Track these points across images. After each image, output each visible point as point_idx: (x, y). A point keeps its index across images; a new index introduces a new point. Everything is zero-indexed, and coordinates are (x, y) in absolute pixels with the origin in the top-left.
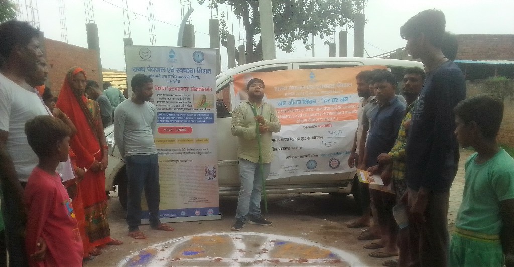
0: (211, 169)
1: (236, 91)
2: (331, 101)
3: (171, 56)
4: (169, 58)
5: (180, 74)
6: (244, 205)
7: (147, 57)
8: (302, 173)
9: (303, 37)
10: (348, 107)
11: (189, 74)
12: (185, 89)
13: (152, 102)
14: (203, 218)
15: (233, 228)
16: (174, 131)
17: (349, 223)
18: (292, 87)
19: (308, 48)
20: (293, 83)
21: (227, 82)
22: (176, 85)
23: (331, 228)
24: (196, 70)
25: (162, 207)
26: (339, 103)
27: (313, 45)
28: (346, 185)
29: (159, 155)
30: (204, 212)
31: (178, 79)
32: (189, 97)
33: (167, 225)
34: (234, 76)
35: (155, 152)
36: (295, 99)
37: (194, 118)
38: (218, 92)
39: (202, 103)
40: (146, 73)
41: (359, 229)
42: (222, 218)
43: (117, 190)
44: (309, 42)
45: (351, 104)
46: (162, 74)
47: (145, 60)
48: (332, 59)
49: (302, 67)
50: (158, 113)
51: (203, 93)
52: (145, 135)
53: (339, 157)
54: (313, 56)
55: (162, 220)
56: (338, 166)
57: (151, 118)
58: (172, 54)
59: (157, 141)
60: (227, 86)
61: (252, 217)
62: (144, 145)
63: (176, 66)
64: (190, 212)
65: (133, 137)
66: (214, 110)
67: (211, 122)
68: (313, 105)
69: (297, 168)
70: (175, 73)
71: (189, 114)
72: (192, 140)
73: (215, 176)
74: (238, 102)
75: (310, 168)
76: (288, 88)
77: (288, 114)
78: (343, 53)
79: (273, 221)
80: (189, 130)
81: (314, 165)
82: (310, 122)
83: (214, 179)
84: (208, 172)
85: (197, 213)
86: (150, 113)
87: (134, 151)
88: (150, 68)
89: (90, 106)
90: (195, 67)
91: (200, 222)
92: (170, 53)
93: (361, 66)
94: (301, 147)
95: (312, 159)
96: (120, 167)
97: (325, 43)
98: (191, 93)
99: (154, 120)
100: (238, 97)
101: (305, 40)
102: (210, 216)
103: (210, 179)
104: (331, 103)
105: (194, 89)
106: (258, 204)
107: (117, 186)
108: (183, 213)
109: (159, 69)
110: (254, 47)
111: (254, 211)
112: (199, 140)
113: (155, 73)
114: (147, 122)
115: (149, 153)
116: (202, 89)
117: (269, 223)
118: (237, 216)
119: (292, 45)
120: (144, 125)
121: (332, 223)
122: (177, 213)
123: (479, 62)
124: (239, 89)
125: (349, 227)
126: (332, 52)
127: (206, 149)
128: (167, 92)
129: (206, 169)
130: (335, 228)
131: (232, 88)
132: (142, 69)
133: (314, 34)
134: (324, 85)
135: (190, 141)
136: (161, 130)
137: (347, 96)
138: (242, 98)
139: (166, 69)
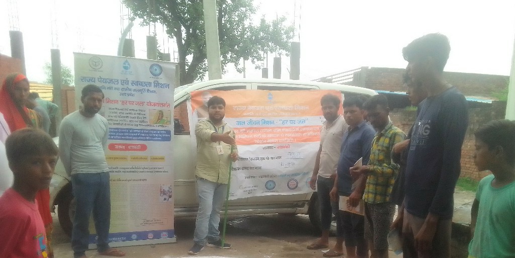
0: (166, 188)
1: (193, 108)
2: (288, 123)
3: (126, 68)
4: (123, 69)
5: (135, 87)
6: (203, 226)
8: (261, 193)
9: (235, 61)
10: (304, 129)
11: (145, 87)
12: (142, 103)
14: (156, 241)
15: (191, 252)
16: (127, 148)
18: (250, 107)
20: (252, 103)
21: (185, 98)
22: (131, 98)
23: (291, 249)
24: (153, 84)
26: (297, 125)
28: (302, 206)
29: (110, 174)
30: (157, 235)
31: (133, 92)
32: (143, 113)
33: (118, 250)
34: (192, 92)
35: (106, 170)
36: (254, 119)
37: (149, 135)
38: (175, 107)
39: (159, 119)
42: (177, 240)
45: (308, 126)
46: (114, 86)
47: (95, 70)
49: (260, 88)
51: (159, 108)
52: (96, 151)
53: (297, 178)
57: (102, 133)
58: (127, 65)
59: (109, 158)
60: (185, 101)
61: (211, 240)
62: (93, 162)
63: (131, 78)
64: (142, 236)
67: (168, 139)
68: (272, 126)
69: (255, 188)
70: (130, 86)
71: (144, 130)
72: (146, 159)
73: (170, 197)
75: (269, 189)
76: (247, 108)
77: (247, 134)
79: (232, 242)
80: (144, 148)
82: (269, 143)
83: (170, 199)
84: (163, 192)
85: (150, 236)
86: (101, 127)
88: (101, 79)
89: (32, 116)
90: (152, 80)
91: (153, 246)
92: (124, 64)
93: (317, 90)
94: (260, 168)
95: (270, 180)
97: (256, 68)
98: (147, 108)
100: (195, 114)
101: (236, 65)
102: (165, 239)
103: (165, 199)
104: (289, 124)
105: (150, 104)
106: (216, 226)
107: (57, 206)
108: (134, 236)
109: (111, 81)
111: (212, 233)
112: (154, 159)
113: (107, 85)
115: (99, 171)
116: (159, 104)
117: (229, 245)
118: (195, 239)
119: (225, 67)
120: (95, 140)
121: (291, 244)
122: (128, 236)
124: (196, 106)
125: (309, 248)
126: (265, 75)
127: (161, 168)
128: (119, 106)
129: (161, 189)
130: (297, 250)
131: (189, 105)
132: (92, 79)
134: (283, 107)
136: (112, 147)
137: (303, 118)
138: (199, 116)
139: (120, 81)
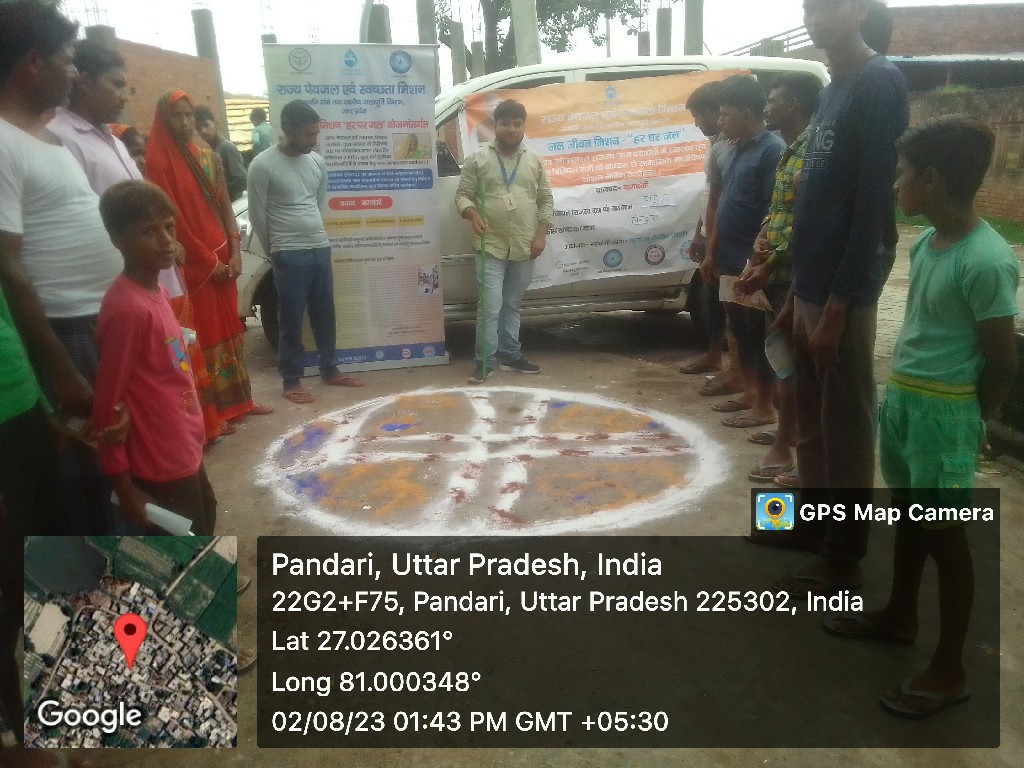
0: (428, 271)
1: (470, 126)
2: (646, 139)
3: (349, 63)
4: (346, 67)
5: (367, 96)
6: (489, 336)
7: (304, 67)
8: (595, 274)
9: (589, 21)
10: (678, 150)
11: (385, 96)
12: (377, 125)
13: (318, 151)
14: (417, 362)
15: (472, 379)
16: (358, 204)
17: (684, 364)
18: (575, 116)
19: (598, 42)
20: (575, 108)
21: (454, 109)
22: (361, 117)
23: (649, 374)
24: (396, 88)
25: (341, 344)
26: (663, 142)
27: (607, 38)
28: (676, 295)
29: (333, 250)
30: (417, 351)
31: (364, 106)
32: (384, 141)
33: (352, 376)
34: (466, 97)
35: (326, 243)
36: (581, 137)
37: (391, 179)
38: (438, 127)
39: (410, 150)
40: (305, 97)
41: (702, 376)
42: (450, 359)
43: (258, 314)
44: (600, 31)
45: (684, 144)
46: (332, 98)
47: (300, 72)
48: (644, 59)
49: (591, 77)
50: (329, 172)
52: (304, 212)
53: (663, 243)
54: (609, 55)
55: (342, 368)
56: (662, 260)
57: (315, 182)
58: (351, 58)
59: (328, 224)
60: (454, 116)
61: (503, 357)
62: (304, 232)
63: (359, 81)
64: (393, 353)
65: (285, 217)
66: (433, 164)
67: (428, 185)
68: (611, 147)
69: (584, 265)
70: (359, 96)
71: (386, 171)
72: (393, 221)
73: (436, 286)
74: (474, 146)
75: (609, 265)
76: (566, 118)
77: (567, 166)
78: (664, 48)
79: (543, 363)
80: (387, 203)
81: (617, 259)
82: (609, 181)
83: (436, 291)
84: (423, 279)
85: (406, 352)
86: (314, 173)
87: (287, 243)
88: (310, 88)
89: (205, 161)
90: (394, 82)
91: (411, 370)
92: (347, 56)
93: (702, 72)
94: (592, 227)
95: (613, 249)
96: (263, 273)
97: (629, 33)
98: (387, 131)
99: (321, 184)
100: (474, 137)
101: (592, 30)
102: (430, 358)
103: (427, 291)
104: (646, 143)
105: (392, 124)
106: (514, 333)
107: (258, 307)
108: (380, 354)
109: (326, 89)
110: (500, 45)
111: (509, 346)
112: (405, 221)
113: (320, 97)
114: (308, 189)
115: (314, 245)
116: (408, 124)
117: (536, 368)
118: (478, 357)
119: (569, 38)
120: (304, 194)
121: (651, 366)
122: (369, 354)
123: (916, 59)
124: (475, 122)
125: (685, 372)
126: (644, 48)
127: (417, 237)
128: (342, 131)
129: (419, 274)
130: (658, 374)
131: (463, 120)
132: (295, 89)
133: (609, 16)
134: (633, 110)
135: (390, 221)
136: (335, 204)
137: (675, 128)
138: (481, 139)
139: (341, 89)
